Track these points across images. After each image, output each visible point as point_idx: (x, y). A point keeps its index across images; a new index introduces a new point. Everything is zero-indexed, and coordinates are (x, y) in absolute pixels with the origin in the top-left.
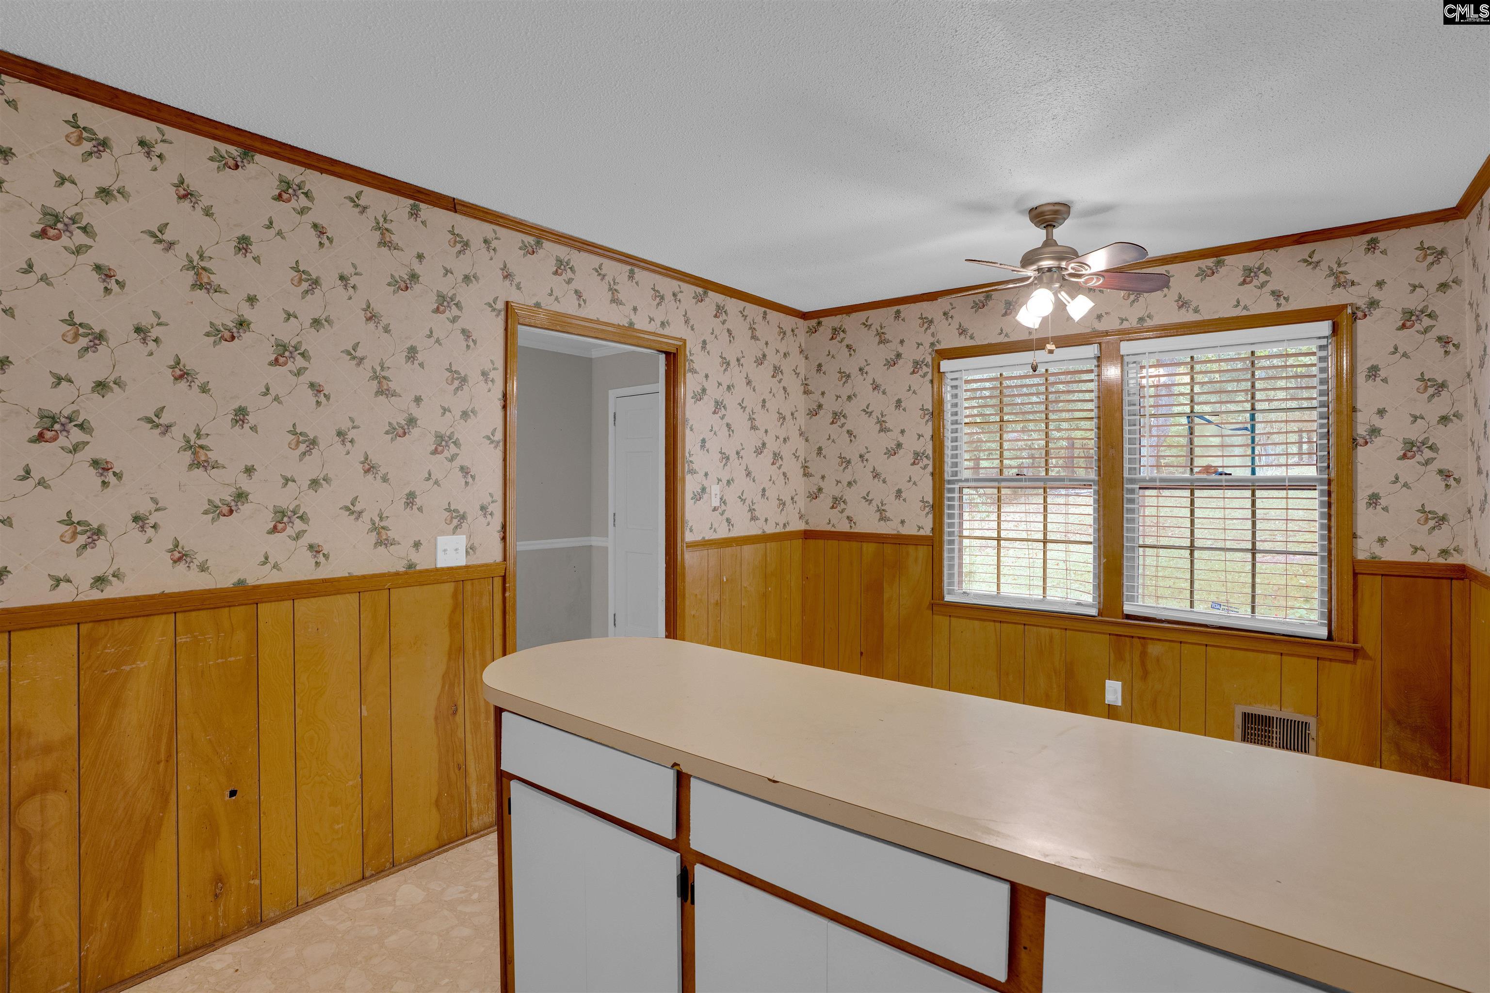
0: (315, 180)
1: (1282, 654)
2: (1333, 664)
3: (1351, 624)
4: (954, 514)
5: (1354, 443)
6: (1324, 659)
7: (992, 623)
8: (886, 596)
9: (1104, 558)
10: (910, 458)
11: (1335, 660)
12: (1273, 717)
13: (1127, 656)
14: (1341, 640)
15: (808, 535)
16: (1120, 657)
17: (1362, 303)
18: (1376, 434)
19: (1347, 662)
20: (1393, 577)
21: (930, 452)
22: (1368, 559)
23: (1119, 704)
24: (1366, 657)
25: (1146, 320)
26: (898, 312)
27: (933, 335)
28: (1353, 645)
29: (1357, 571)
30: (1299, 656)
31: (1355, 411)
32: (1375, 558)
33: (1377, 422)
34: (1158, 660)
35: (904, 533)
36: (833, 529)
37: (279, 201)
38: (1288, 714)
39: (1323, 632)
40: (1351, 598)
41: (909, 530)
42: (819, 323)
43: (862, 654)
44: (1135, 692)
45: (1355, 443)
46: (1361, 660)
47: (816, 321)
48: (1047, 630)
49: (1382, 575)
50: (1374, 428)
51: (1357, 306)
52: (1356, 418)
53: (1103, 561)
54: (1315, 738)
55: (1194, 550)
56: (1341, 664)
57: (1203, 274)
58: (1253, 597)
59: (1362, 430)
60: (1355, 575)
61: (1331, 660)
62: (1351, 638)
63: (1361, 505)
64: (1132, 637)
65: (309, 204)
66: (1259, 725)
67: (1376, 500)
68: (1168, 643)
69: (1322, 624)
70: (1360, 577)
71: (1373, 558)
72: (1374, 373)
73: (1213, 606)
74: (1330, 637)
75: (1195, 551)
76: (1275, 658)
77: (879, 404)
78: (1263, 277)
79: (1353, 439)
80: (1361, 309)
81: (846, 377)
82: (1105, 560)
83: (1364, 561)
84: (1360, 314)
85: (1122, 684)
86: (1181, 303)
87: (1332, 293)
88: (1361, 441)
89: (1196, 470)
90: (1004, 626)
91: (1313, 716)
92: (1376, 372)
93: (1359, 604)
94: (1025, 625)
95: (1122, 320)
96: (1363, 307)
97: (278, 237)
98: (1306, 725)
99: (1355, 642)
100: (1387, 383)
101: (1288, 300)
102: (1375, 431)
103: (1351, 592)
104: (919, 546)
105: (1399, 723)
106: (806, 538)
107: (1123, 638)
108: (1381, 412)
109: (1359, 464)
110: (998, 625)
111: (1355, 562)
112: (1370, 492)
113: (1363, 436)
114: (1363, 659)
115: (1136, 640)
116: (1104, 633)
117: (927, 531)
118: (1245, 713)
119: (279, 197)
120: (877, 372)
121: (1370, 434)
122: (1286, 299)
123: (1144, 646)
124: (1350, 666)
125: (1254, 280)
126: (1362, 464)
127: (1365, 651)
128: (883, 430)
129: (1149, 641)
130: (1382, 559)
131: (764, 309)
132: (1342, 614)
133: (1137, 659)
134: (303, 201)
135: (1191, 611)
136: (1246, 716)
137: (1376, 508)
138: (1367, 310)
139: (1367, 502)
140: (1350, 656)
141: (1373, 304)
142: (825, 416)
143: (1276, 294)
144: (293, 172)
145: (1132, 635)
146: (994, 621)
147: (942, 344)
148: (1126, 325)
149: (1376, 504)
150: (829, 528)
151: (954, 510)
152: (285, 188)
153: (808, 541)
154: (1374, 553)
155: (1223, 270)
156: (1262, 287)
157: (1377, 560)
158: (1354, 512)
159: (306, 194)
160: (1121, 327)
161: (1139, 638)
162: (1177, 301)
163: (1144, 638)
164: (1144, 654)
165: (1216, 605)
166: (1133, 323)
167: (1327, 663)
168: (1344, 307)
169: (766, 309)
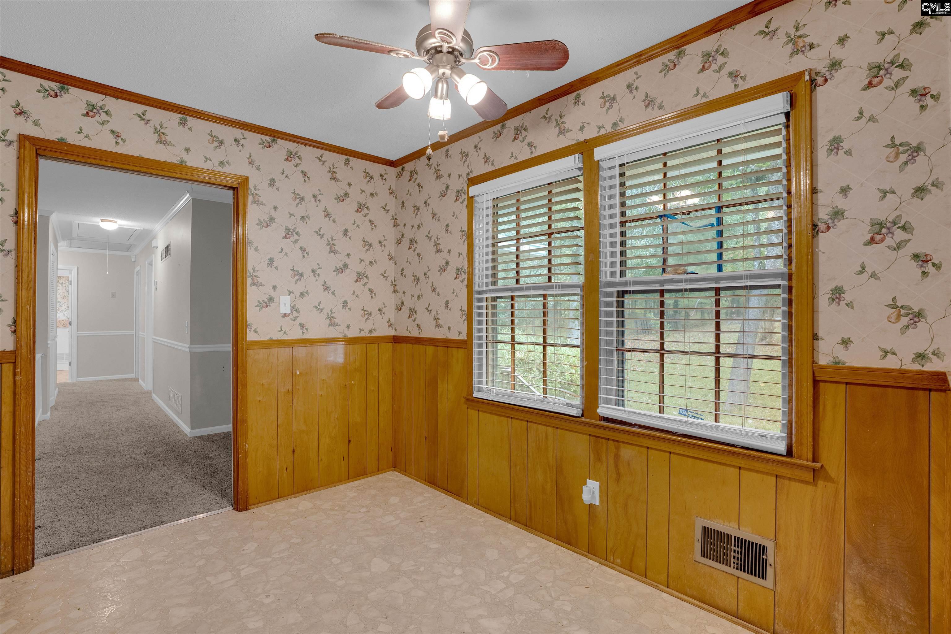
0: (111, 103)
1: (740, 468)
2: (793, 483)
3: (810, 439)
4: (482, 320)
5: (815, 229)
6: (783, 477)
7: (506, 419)
8: (440, 390)
9: (586, 361)
10: (453, 274)
11: (795, 480)
12: (731, 536)
13: (604, 458)
14: (800, 458)
15: (396, 340)
16: (598, 459)
17: (821, 67)
18: (839, 217)
19: (807, 483)
20: (859, 387)
21: (465, 268)
22: (831, 364)
23: (597, 503)
24: (828, 479)
25: (618, 125)
26: (447, 151)
27: (468, 166)
28: (811, 464)
29: (818, 379)
30: (757, 471)
31: (816, 193)
32: (838, 363)
33: (841, 203)
34: (629, 464)
35: (450, 338)
36: (410, 335)
37: (87, 117)
38: (746, 534)
39: (781, 447)
40: (811, 409)
41: (453, 336)
42: (403, 169)
43: (426, 438)
44: (610, 494)
45: (817, 229)
46: (822, 482)
47: (401, 167)
48: (544, 427)
49: (847, 384)
50: (836, 210)
51: (817, 72)
52: (817, 200)
53: (585, 363)
54: (773, 565)
55: (664, 354)
56: (800, 484)
57: (667, 68)
58: (717, 405)
59: (823, 214)
60: (816, 383)
61: (790, 479)
62: (810, 456)
63: (823, 300)
64: (608, 439)
65: (108, 119)
66: (721, 542)
67: (840, 294)
68: (637, 448)
69: (782, 438)
70: (822, 385)
71: (836, 363)
72: (836, 145)
73: (681, 412)
74: (789, 453)
75: (666, 355)
76: (733, 472)
77: (437, 229)
78: (720, 60)
79: (814, 225)
80: (821, 74)
81: (417, 209)
82: (586, 363)
83: (826, 366)
84: (820, 80)
85: (600, 484)
86: (647, 102)
87: (790, 62)
88: (822, 227)
89: (668, 269)
90: (514, 421)
91: (771, 540)
92: (838, 144)
93: (821, 415)
94: (528, 421)
95: (600, 128)
96: (824, 71)
97: (86, 138)
98: (764, 549)
99: (814, 460)
100: (851, 155)
101: (745, 79)
102: (838, 214)
103: (811, 403)
104: (459, 349)
105: (865, 561)
106: (395, 343)
107: (601, 440)
108: (845, 191)
109: (820, 254)
110: (509, 420)
111: (815, 367)
112: (833, 286)
113: (824, 221)
114: (824, 481)
115: (610, 442)
116: (586, 434)
117: (463, 337)
118: (705, 527)
119: (87, 114)
120: (435, 203)
121: (833, 217)
122: (743, 78)
123: (618, 448)
124: (810, 488)
125: (713, 65)
126: (823, 253)
127: (827, 472)
128: (438, 251)
129: (621, 444)
130: (847, 365)
131: (346, 157)
132: (801, 428)
133: (611, 461)
134: (104, 117)
135: (660, 417)
136: (706, 531)
137: (839, 304)
138: (827, 73)
139: (830, 298)
140: (809, 476)
141: (835, 65)
142: (406, 243)
143: (734, 75)
144: (96, 98)
145: (608, 437)
146: (507, 417)
147: (474, 173)
148: (603, 132)
149: (839, 299)
150: (407, 334)
151: (482, 317)
152: (91, 109)
153: (397, 344)
154: (837, 357)
155: (684, 61)
156: (720, 70)
157: (840, 365)
158: (815, 310)
159: (106, 112)
160: (599, 134)
161: (613, 440)
162: (644, 101)
163: (617, 441)
164: (617, 456)
165: (684, 411)
166: (608, 129)
167: (786, 482)
168: (802, 74)
169: (349, 157)
